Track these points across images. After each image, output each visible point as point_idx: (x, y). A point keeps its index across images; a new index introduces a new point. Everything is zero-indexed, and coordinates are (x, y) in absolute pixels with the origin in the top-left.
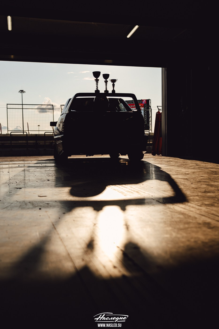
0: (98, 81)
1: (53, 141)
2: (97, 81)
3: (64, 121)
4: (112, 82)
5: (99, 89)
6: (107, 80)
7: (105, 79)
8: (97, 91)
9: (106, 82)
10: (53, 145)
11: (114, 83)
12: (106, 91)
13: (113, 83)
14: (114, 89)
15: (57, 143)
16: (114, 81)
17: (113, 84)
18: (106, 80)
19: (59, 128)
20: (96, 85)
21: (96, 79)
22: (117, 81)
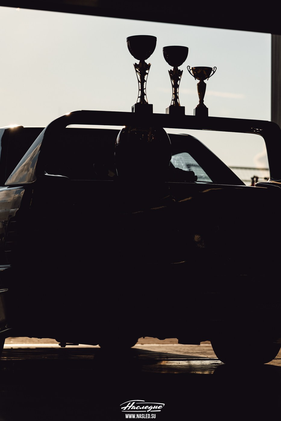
0: (147, 71)
2: (143, 69)
4: (196, 77)
9: (175, 76)
11: (205, 81)
12: (177, 108)
13: (198, 81)
16: (205, 73)
17: (198, 85)
18: (176, 68)
21: (139, 61)
22: (214, 72)
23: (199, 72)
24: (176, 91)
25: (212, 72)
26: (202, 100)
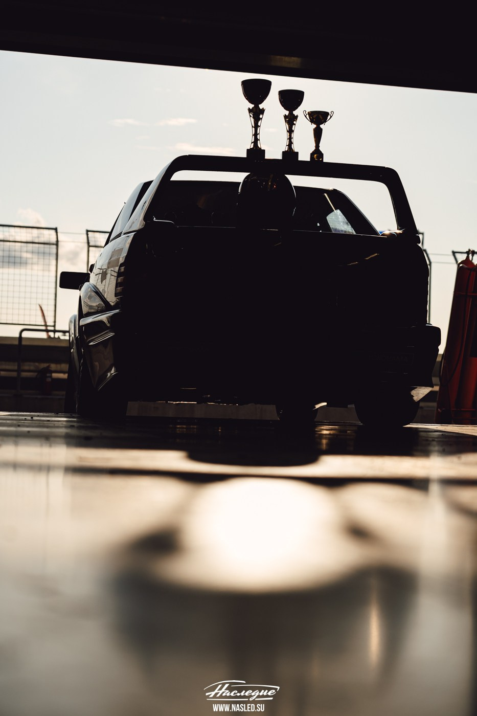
0: (261, 116)
1: (49, 367)
2: (257, 114)
3: (127, 257)
4: (312, 121)
5: (262, 145)
6: (295, 113)
7: (286, 109)
8: (256, 152)
9: (291, 120)
10: (49, 380)
11: (322, 126)
12: (290, 155)
13: (314, 126)
14: (321, 149)
15: (90, 342)
16: (321, 117)
17: (315, 130)
18: (291, 113)
19: (101, 288)
20: (251, 131)
21: (253, 106)
22: (331, 117)
23: (314, 116)
24: (290, 136)
25: (329, 117)
26: (317, 146)
